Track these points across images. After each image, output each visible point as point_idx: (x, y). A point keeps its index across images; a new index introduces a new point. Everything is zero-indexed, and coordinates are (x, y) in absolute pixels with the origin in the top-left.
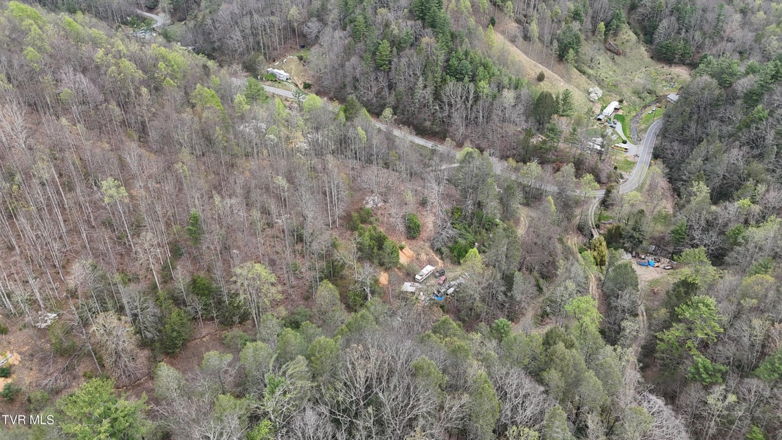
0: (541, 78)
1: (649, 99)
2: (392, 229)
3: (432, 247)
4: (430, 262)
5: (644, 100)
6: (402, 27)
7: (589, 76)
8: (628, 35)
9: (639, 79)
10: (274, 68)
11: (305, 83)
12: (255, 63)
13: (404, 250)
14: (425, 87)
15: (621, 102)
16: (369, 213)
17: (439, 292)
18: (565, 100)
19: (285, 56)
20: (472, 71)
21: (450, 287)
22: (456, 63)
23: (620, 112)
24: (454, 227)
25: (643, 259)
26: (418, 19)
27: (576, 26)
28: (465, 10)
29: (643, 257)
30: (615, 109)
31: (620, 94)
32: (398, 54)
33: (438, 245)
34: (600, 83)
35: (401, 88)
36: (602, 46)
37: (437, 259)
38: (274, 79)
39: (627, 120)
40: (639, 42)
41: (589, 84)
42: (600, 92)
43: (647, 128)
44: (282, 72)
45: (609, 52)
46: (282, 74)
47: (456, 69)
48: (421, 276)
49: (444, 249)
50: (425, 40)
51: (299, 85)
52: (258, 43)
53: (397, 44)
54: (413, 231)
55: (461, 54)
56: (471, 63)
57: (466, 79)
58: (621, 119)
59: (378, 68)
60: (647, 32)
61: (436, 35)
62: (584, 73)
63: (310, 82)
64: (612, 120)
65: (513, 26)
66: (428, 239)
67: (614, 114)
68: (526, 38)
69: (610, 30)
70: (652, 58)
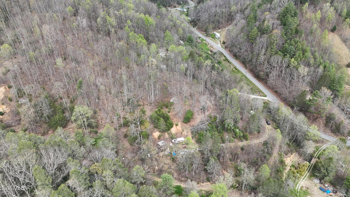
3: (191, 130)
4: (185, 136)
10: (217, 32)
12: (207, 28)
13: (177, 126)
14: (265, 54)
19: (225, 27)
22: (287, 46)
26: (279, 20)
29: (327, 186)
32: (260, 36)
35: (255, 52)
37: (191, 136)
38: (214, 37)
46: (218, 35)
47: (286, 50)
48: (175, 141)
49: (194, 133)
50: (277, 31)
51: (221, 42)
53: (263, 31)
56: (296, 48)
61: (283, 29)
63: (225, 41)
66: (192, 126)
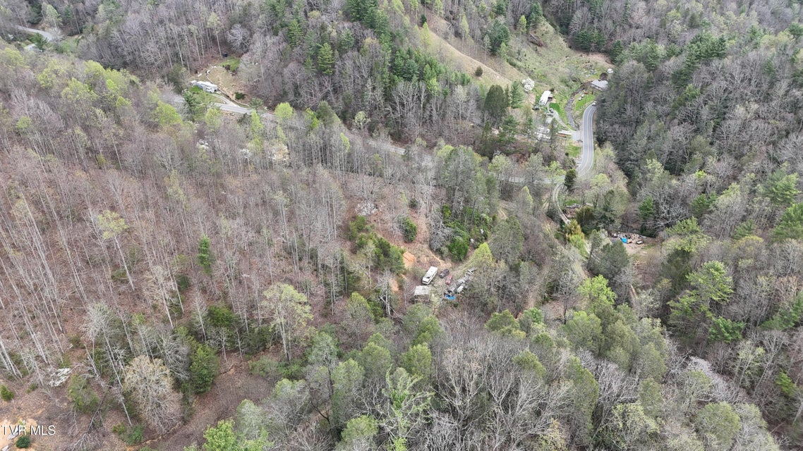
0: (479, 73)
1: (576, 86)
2: (390, 234)
3: (431, 247)
4: (432, 264)
5: (571, 88)
6: (341, 29)
7: (519, 68)
8: (546, 27)
9: (563, 68)
10: (198, 80)
11: (237, 94)
12: (177, 75)
13: (405, 255)
14: (374, 88)
15: (552, 91)
16: (364, 221)
17: (449, 292)
18: (513, 92)
19: (207, 67)
20: (418, 70)
21: (459, 286)
22: (402, 63)
23: (554, 101)
24: (447, 226)
25: (616, 237)
26: (354, 21)
27: (501, 19)
28: (398, 9)
29: (615, 235)
30: (549, 98)
31: (550, 83)
32: (341, 57)
33: (437, 245)
34: (530, 74)
35: (349, 90)
36: (524, 38)
37: (438, 259)
38: (201, 92)
39: (562, 107)
40: (557, 33)
41: (521, 76)
42: (532, 83)
43: (582, 114)
44: (208, 83)
45: (531, 44)
46: (209, 85)
47: (403, 69)
48: (428, 278)
49: (445, 249)
50: (368, 40)
51: (231, 96)
52: (177, 55)
53: (339, 47)
54: (409, 234)
55: (405, 52)
56: (417, 61)
57: (415, 78)
58: (556, 107)
59: (320, 72)
60: (563, 24)
61: (378, 35)
62: (514, 65)
63: (243, 92)
64: (548, 108)
65: (443, 24)
66: (424, 241)
67: (549, 102)
68: (458, 34)
69: (530, 22)
70: (570, 47)
